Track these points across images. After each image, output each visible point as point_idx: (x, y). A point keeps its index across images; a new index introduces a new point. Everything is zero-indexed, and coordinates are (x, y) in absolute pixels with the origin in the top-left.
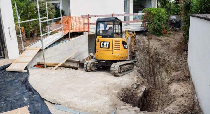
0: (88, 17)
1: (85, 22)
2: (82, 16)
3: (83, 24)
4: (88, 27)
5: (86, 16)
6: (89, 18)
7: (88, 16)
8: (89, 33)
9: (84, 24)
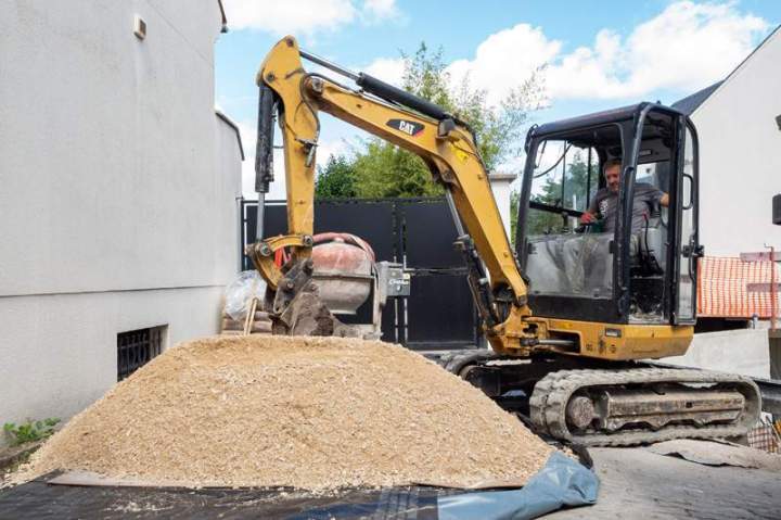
0: (771, 259)
1: (757, 278)
2: (741, 254)
3: (744, 288)
4: (769, 298)
5: (761, 254)
6: (776, 264)
7: (771, 255)
8: (773, 324)
9: (751, 287)
